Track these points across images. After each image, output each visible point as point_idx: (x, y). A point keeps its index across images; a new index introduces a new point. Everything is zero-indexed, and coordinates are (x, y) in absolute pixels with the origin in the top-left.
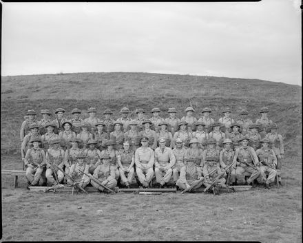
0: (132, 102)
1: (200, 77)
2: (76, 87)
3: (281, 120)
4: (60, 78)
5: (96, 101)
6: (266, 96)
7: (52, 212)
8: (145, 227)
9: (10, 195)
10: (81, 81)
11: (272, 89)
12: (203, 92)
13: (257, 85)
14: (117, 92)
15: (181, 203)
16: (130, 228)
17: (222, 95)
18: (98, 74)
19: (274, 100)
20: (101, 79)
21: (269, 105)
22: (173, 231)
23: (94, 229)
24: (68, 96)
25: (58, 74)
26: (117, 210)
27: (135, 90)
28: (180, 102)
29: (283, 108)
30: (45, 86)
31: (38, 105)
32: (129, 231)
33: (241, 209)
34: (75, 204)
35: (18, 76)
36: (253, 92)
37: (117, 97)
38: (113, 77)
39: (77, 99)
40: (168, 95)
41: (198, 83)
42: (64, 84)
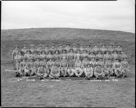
0: (64, 41)
1: (94, 30)
2: (39, 34)
3: (129, 49)
4: (32, 30)
5: (48, 41)
6: (123, 38)
7: (32, 86)
8: (70, 92)
9: (14, 80)
10: (41, 31)
11: (126, 35)
12: (95, 36)
13: (119, 34)
14: (57, 37)
15: (85, 84)
16: (64, 92)
17: (104, 38)
18: (49, 28)
19: (127, 40)
20: (50, 31)
21: (125, 42)
22: (82, 93)
23: (50, 93)
24: (36, 38)
25: (31, 29)
26: (59, 86)
27: (65, 36)
28: (85, 41)
29: (130, 43)
30: (25, 34)
31: (23, 42)
32: (64, 93)
33: (110, 86)
34: (41, 84)
35: (13, 29)
36: (118, 37)
37: (57, 39)
38: (55, 30)
39: (40, 39)
40: (80, 38)
41: (93, 33)
42: (34, 33)
